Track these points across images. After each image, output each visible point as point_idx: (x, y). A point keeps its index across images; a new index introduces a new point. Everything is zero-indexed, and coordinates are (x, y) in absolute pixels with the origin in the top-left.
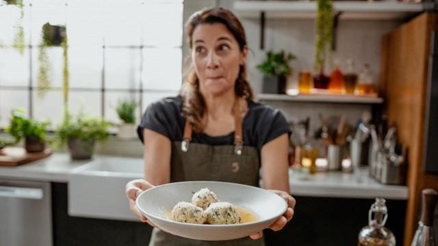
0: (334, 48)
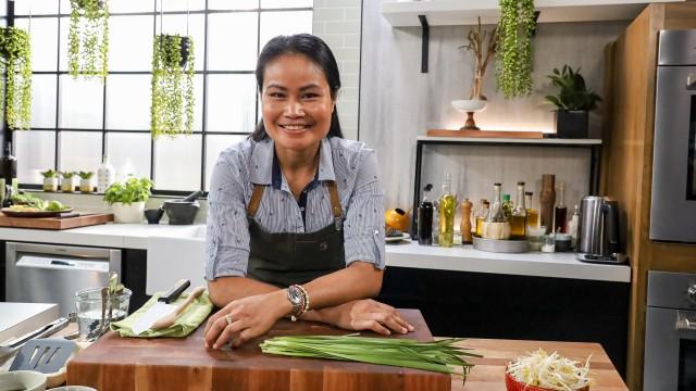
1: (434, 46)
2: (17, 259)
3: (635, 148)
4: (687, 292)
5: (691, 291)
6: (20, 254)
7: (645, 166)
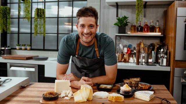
0: (145, 16)
1: (120, 10)
2: (10, 68)
3: (172, 37)
4: (184, 73)
5: (185, 73)
6: (11, 66)
7: (174, 42)
